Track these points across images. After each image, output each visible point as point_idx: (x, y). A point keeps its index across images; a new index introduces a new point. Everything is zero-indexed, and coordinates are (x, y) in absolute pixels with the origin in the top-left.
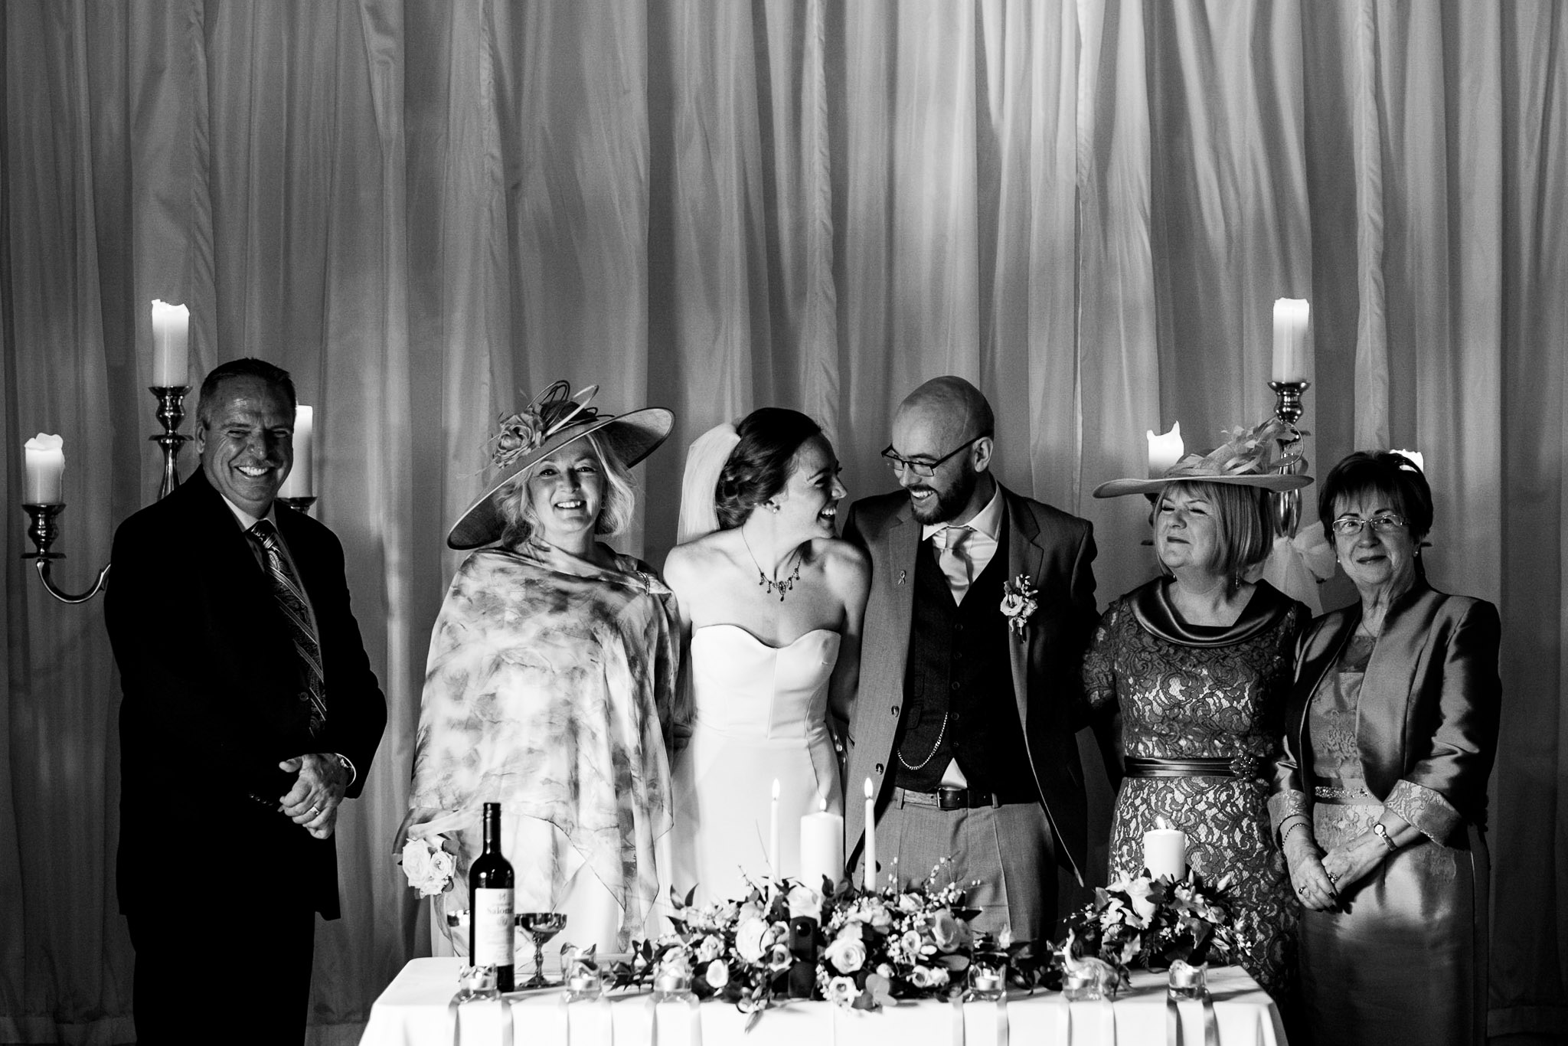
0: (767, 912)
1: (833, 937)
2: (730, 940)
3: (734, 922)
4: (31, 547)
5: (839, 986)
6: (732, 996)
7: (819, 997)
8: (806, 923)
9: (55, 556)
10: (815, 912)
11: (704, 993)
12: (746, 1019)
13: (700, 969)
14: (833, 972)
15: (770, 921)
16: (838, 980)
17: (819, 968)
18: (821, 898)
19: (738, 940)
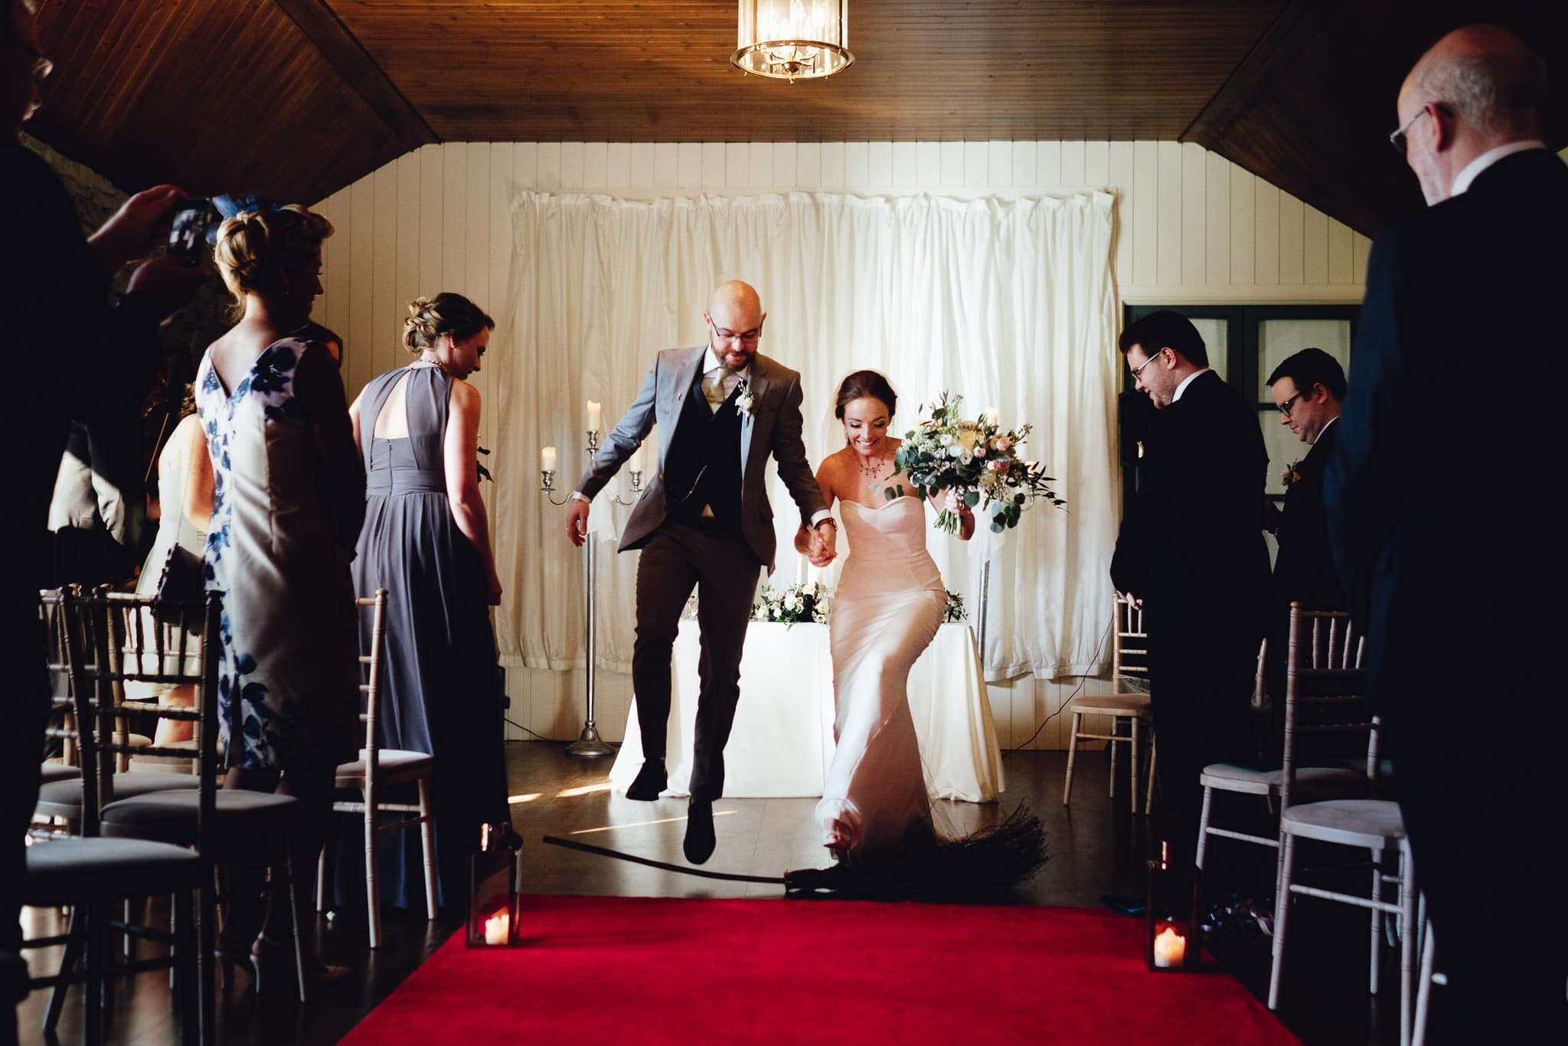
0: (796, 593)
1: (818, 602)
2: (783, 604)
3: (784, 597)
4: (544, 486)
5: (820, 618)
6: (782, 619)
7: (813, 621)
8: (809, 596)
9: (552, 490)
10: (812, 593)
11: (772, 619)
12: (787, 626)
13: (771, 612)
14: (818, 613)
15: (797, 596)
16: (819, 615)
17: (813, 612)
18: (815, 589)
19: (785, 604)
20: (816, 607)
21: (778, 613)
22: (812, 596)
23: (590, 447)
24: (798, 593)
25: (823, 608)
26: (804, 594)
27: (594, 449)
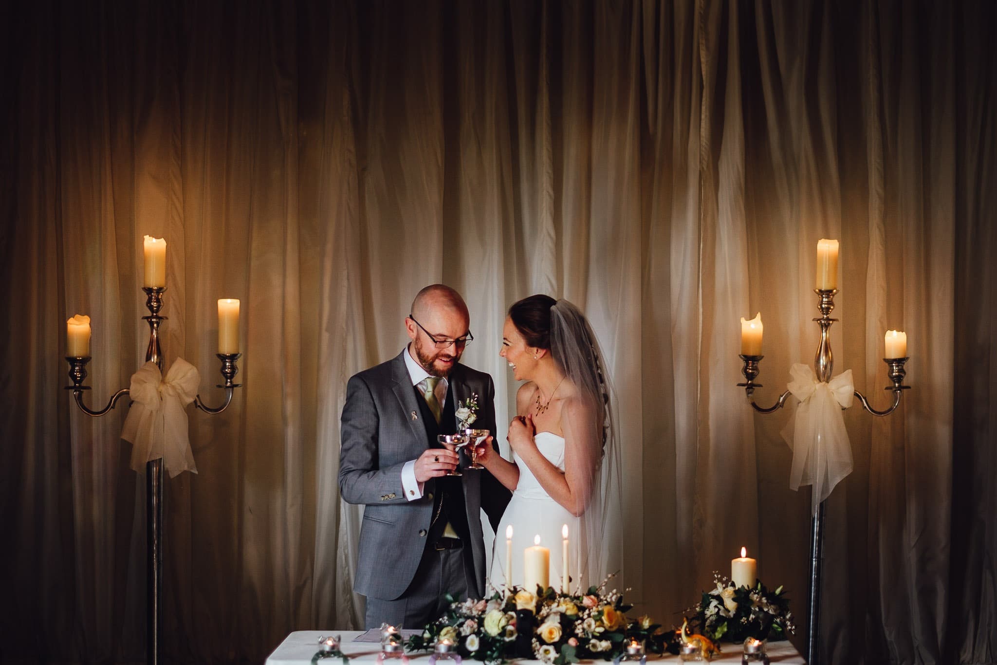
0: (503, 606)
1: (543, 621)
2: (481, 622)
3: (484, 612)
4: (71, 382)
5: (546, 651)
7: (533, 657)
8: (526, 612)
9: (85, 388)
10: (531, 606)
11: (464, 654)
13: (461, 640)
14: (542, 642)
15: (505, 611)
16: (545, 647)
17: (534, 640)
18: (535, 598)
19: (486, 622)
20: (539, 631)
21: (473, 644)
22: (530, 612)
23: (149, 314)
24: (507, 605)
25: (551, 633)
26: (519, 607)
27: (157, 317)
